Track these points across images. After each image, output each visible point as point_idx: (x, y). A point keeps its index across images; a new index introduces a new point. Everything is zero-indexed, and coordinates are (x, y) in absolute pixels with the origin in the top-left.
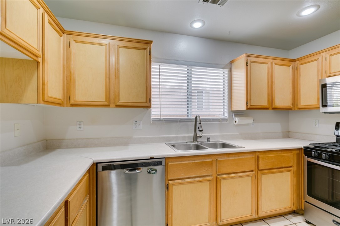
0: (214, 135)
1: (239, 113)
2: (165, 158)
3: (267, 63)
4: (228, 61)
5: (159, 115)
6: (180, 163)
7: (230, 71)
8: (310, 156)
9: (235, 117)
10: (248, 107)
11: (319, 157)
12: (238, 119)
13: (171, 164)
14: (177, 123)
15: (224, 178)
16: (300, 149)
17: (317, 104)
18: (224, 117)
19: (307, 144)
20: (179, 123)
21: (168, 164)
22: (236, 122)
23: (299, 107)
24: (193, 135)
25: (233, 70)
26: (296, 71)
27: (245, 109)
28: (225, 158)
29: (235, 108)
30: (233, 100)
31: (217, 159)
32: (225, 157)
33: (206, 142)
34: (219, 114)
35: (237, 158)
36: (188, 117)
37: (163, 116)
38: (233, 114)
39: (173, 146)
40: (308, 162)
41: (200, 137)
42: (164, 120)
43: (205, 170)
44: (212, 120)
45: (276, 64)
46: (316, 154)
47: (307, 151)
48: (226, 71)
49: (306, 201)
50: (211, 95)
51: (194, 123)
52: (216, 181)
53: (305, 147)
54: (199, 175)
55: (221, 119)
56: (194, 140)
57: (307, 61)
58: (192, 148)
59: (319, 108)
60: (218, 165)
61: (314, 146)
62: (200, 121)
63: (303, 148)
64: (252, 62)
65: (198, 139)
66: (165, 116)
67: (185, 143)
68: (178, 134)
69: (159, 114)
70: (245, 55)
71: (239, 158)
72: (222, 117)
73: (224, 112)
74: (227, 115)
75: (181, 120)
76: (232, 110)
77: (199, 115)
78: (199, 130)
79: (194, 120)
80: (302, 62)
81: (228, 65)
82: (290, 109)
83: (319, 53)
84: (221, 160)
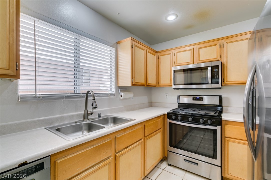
0: (104, 110)
1: (124, 89)
2: (50, 156)
3: (144, 50)
4: (115, 42)
5: (35, 90)
6: (74, 155)
7: (117, 51)
8: (171, 119)
9: (121, 92)
10: (133, 84)
11: (176, 119)
12: (123, 94)
13: (60, 162)
14: (62, 100)
15: (122, 155)
16: (164, 115)
17: (170, 83)
18: (112, 92)
19: (169, 110)
20: (65, 100)
21: (55, 162)
22: (121, 96)
23: (160, 85)
24: (83, 112)
25: (119, 50)
26: (158, 60)
27: (131, 85)
28: (123, 134)
29: (121, 84)
30: (119, 77)
31: (115, 137)
32: (122, 132)
33: (96, 118)
34: (108, 90)
35: (131, 131)
36: (75, 93)
37: (40, 92)
38: (119, 90)
39: (58, 130)
40: (170, 123)
41: (91, 114)
42: (43, 97)
43: (104, 153)
44: (102, 95)
45: (149, 52)
46: (175, 117)
47: (169, 115)
48: (113, 50)
49: (168, 151)
50: (90, 75)
51: (84, 99)
52: (114, 160)
53: (168, 113)
54: (98, 161)
55: (109, 94)
56: (84, 118)
57: (165, 54)
58: (84, 128)
59: (172, 86)
60: (116, 143)
61: (172, 112)
62: (94, 97)
63: (167, 113)
64: (136, 46)
65: (89, 116)
66: (43, 92)
67: (73, 123)
68: (63, 114)
69: (35, 88)
70: (131, 39)
71: (133, 130)
72: (110, 92)
73: (111, 87)
74: (114, 90)
75: (67, 96)
76: (119, 86)
77: (92, 90)
78: (93, 107)
79: (85, 95)
80: (162, 54)
81: (115, 45)
82: (155, 86)
83: (171, 50)
84: (119, 136)
